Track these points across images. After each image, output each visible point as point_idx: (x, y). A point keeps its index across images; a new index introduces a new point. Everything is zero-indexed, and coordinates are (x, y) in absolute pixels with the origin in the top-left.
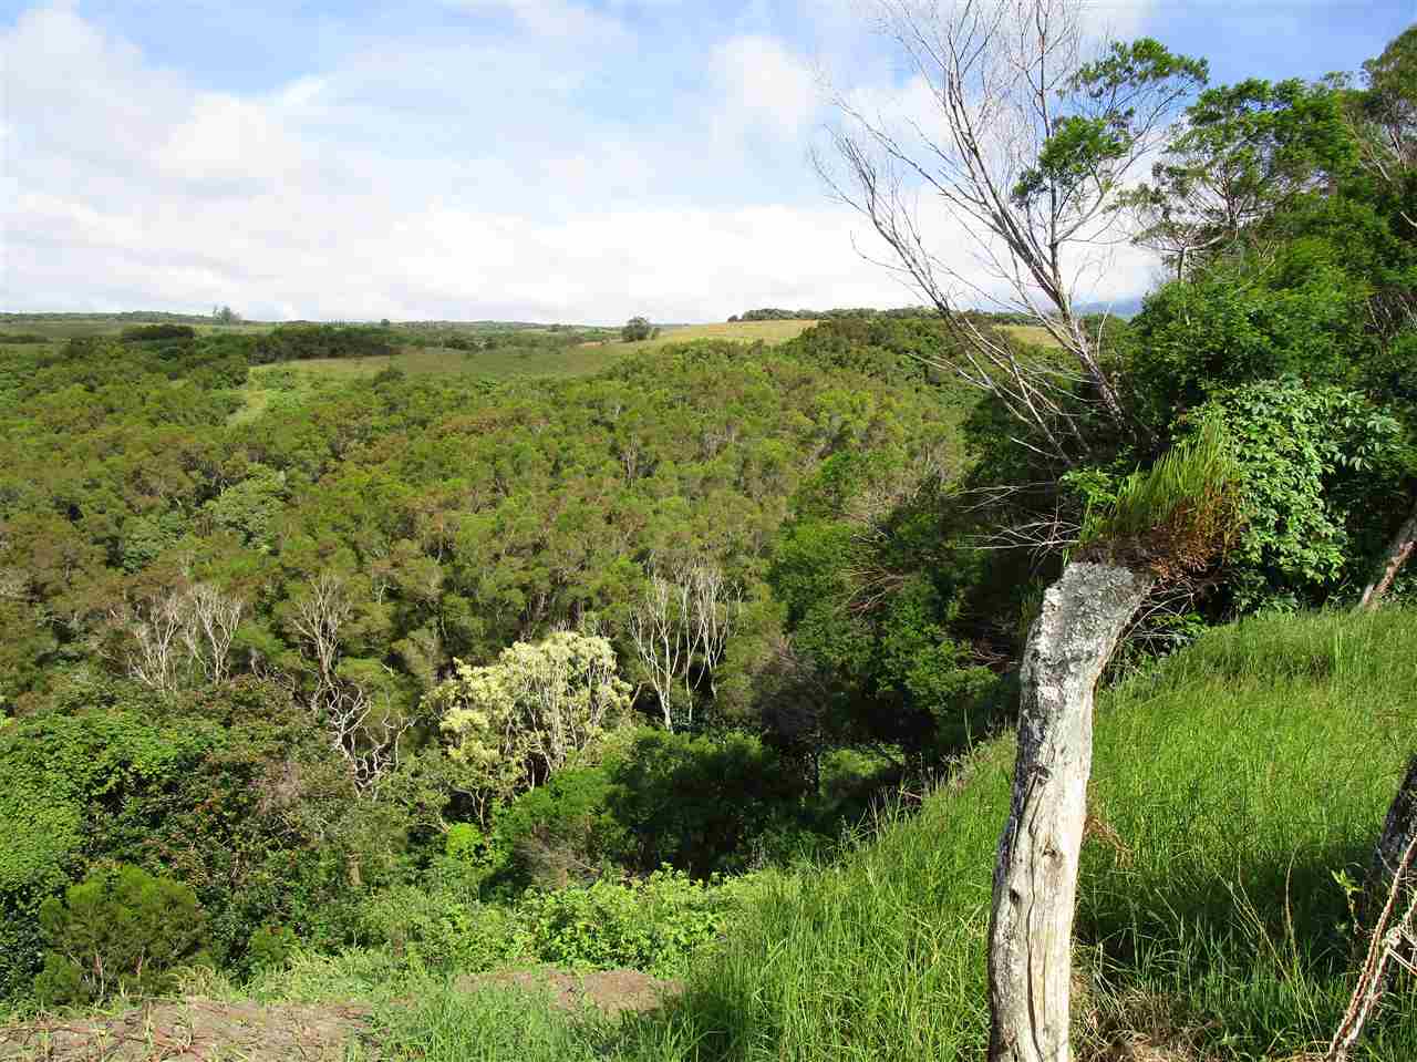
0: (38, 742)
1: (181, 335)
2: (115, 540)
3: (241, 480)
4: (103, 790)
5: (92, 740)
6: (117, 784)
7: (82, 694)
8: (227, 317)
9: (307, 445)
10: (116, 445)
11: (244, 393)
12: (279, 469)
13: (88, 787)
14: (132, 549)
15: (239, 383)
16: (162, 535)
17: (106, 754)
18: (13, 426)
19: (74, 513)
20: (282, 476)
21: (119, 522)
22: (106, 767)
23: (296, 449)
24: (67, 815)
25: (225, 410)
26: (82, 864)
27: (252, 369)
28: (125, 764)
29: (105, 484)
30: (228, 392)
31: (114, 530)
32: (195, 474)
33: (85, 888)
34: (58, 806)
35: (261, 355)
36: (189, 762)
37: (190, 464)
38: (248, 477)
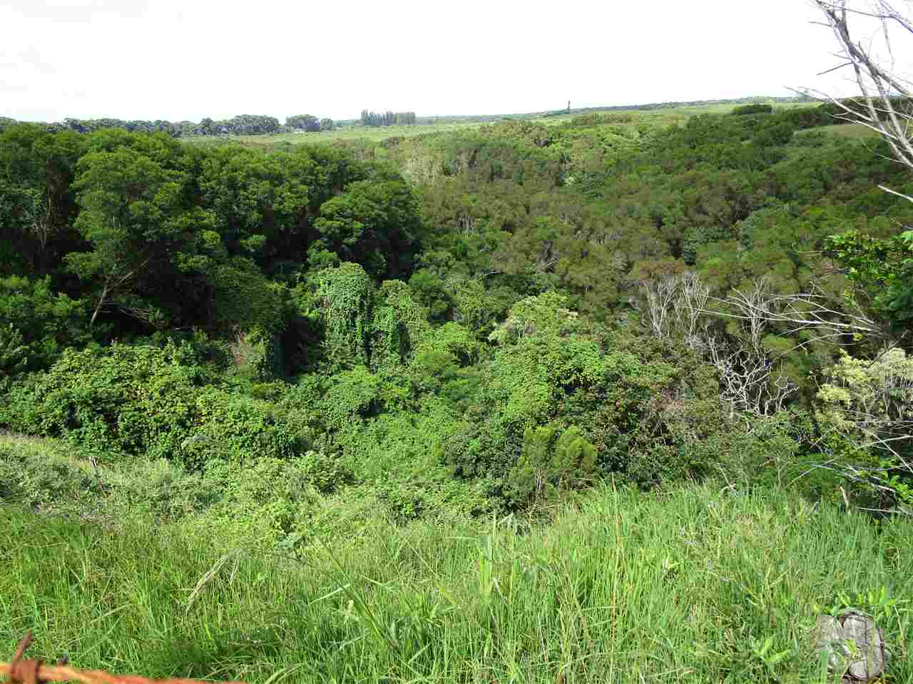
0: (538, 348)
1: (763, 111)
2: (678, 241)
3: (759, 208)
4: (567, 382)
5: (564, 353)
6: (574, 380)
7: (572, 326)
8: (805, 98)
9: (807, 186)
10: (693, 181)
11: (788, 148)
12: (785, 202)
13: (559, 379)
14: (686, 247)
15: (785, 142)
16: (705, 240)
17: (570, 363)
18: (644, 170)
19: (659, 223)
20: (787, 206)
21: (683, 229)
22: (570, 370)
23: (799, 188)
24: (544, 390)
25: (770, 161)
26: (546, 418)
27: (795, 133)
28: (580, 370)
29: (678, 205)
30: (776, 149)
31: (679, 235)
32: (732, 202)
33: (543, 429)
34: (541, 385)
35: (805, 122)
36: (612, 378)
37: (730, 195)
38: (765, 206)
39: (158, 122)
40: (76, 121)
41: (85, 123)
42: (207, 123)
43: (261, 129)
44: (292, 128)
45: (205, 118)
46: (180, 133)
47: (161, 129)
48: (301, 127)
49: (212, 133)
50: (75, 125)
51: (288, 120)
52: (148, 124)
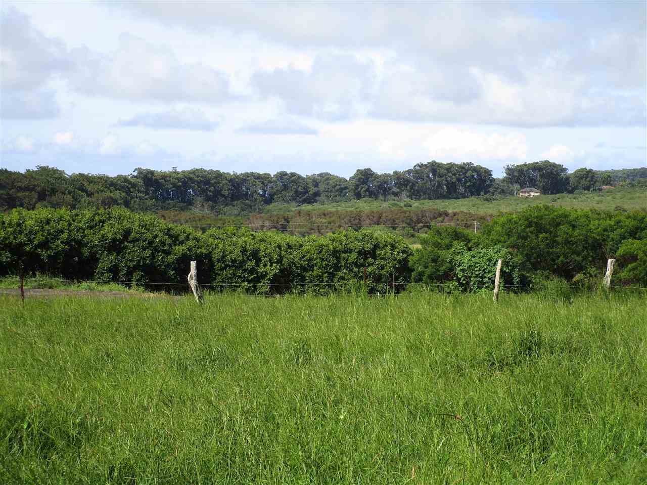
39: (282, 175)
40: (152, 173)
41: (165, 176)
42: (365, 176)
43: (462, 189)
44: (517, 186)
45: (362, 168)
46: (317, 194)
47: (285, 187)
48: (533, 183)
49: (373, 194)
50: (150, 180)
51: (510, 171)
52: (263, 179)
